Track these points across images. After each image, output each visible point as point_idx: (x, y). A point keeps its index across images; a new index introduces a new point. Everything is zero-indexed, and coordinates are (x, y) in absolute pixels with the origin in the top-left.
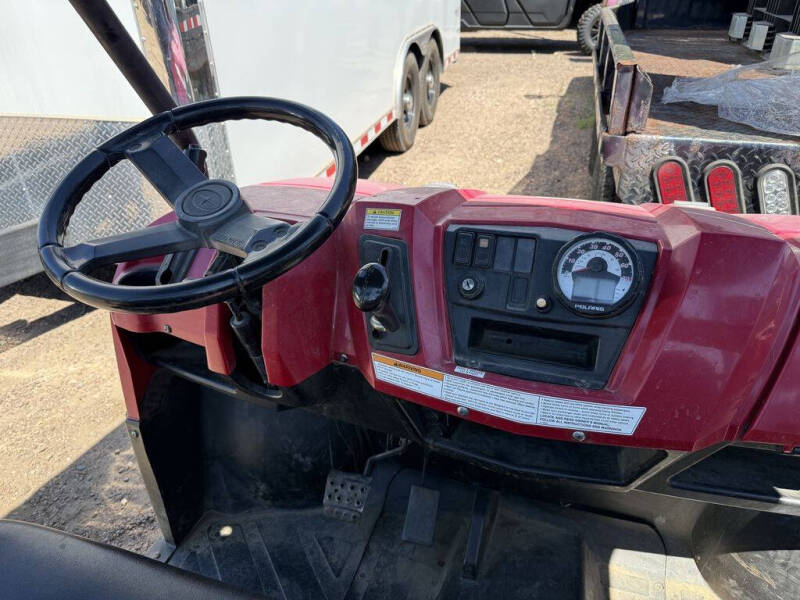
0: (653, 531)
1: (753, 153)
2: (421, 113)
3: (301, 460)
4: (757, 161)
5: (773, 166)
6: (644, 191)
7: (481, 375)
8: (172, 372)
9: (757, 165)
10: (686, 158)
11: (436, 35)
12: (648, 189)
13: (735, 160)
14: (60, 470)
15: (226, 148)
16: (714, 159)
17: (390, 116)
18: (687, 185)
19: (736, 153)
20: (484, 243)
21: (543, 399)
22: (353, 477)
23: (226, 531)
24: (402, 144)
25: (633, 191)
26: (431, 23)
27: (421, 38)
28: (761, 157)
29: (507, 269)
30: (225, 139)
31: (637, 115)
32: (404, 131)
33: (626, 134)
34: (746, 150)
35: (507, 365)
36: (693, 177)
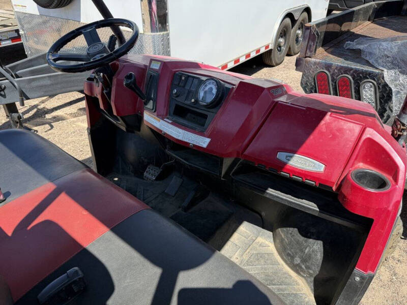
0: (260, 217)
1: (359, 73)
2: (290, 48)
3: (144, 159)
4: (361, 77)
5: (368, 80)
6: (311, 85)
7: (170, 122)
8: (106, 117)
9: (361, 79)
10: (330, 72)
11: (307, 10)
12: (313, 84)
13: (351, 75)
14: (84, 158)
15: (169, 48)
16: (342, 74)
17: (267, 47)
18: (329, 84)
19: (352, 72)
20: (183, 78)
21: (184, 131)
22: (156, 168)
23: (116, 179)
24: (273, 62)
25: (306, 84)
26: (305, 4)
27: (296, 11)
28: (363, 75)
29: (189, 88)
30: (168, 44)
31: (310, 49)
32: (276, 56)
33: (306, 57)
34: (356, 71)
35: (181, 120)
36: (332, 81)
